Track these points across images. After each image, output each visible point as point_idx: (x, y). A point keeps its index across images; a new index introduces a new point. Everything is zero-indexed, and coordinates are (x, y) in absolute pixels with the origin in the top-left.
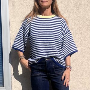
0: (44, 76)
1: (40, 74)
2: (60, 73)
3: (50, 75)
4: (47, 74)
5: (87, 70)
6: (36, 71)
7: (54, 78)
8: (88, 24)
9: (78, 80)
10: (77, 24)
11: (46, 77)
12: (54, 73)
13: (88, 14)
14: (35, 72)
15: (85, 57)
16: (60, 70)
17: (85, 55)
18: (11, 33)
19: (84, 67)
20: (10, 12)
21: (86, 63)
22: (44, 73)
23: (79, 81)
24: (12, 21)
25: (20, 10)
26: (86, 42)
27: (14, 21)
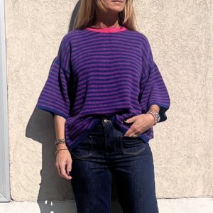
0: (99, 161)
1: (90, 155)
2: (135, 154)
3: (112, 157)
4: (105, 155)
5: (180, 149)
6: (82, 149)
8: (184, 43)
10: (158, 43)
11: (104, 161)
12: (123, 154)
13: (184, 20)
14: (79, 150)
15: (177, 119)
17: (177, 115)
18: (8, 64)
19: (174, 142)
20: (6, 16)
21: (179, 134)
22: (99, 154)
23: (162, 174)
24: (12, 38)
25: (29, 12)
26: (179, 84)
27: (16, 38)
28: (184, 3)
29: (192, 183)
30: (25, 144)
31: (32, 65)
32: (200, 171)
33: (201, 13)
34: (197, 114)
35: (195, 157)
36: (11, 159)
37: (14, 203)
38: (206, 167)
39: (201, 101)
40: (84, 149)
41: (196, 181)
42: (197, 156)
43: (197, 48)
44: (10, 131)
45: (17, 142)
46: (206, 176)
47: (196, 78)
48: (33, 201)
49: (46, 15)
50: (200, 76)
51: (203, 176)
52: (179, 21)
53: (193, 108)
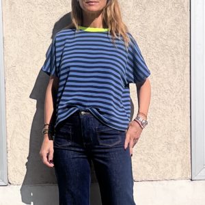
5: (161, 137)
7: (100, 156)
8: (164, 43)
9: (142, 157)
13: (164, 22)
15: (158, 110)
16: (112, 140)
17: (158, 106)
18: (5, 60)
19: (156, 130)
21: (160, 123)
23: (146, 159)
24: (9, 36)
25: (24, 13)
26: (160, 79)
27: (12, 36)
29: (172, 167)
30: (21, 132)
31: (28, 61)
32: (179, 157)
33: (179, 15)
34: (177, 105)
35: (174, 144)
36: (9, 146)
37: (11, 186)
38: (184, 153)
39: (180, 93)
40: (64, 138)
41: (175, 165)
42: (176, 142)
43: (176, 47)
44: (7, 121)
45: (14, 132)
46: (185, 160)
47: (175, 73)
49: (40, 16)
50: (178, 72)
51: (182, 160)
52: (159, 22)
53: (173, 100)
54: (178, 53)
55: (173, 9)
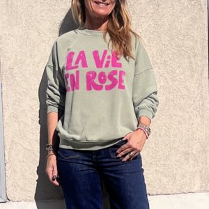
5: (178, 146)
8: (180, 43)
9: (158, 169)
10: (155, 42)
13: (180, 20)
15: (175, 117)
17: (175, 113)
19: (172, 139)
21: (177, 131)
23: (161, 170)
24: (5, 34)
26: (176, 83)
28: (179, 3)
29: (190, 179)
30: (21, 143)
31: (28, 63)
32: (197, 168)
33: (196, 13)
35: (193, 154)
36: (7, 158)
37: (11, 203)
39: (198, 99)
41: (194, 177)
42: (194, 152)
43: (193, 48)
44: (5, 130)
45: (13, 141)
46: (203, 172)
48: (30, 201)
49: (41, 12)
50: (196, 75)
51: (201, 171)
52: (175, 20)
53: (190, 106)
54: (195, 56)
55: (190, 7)
